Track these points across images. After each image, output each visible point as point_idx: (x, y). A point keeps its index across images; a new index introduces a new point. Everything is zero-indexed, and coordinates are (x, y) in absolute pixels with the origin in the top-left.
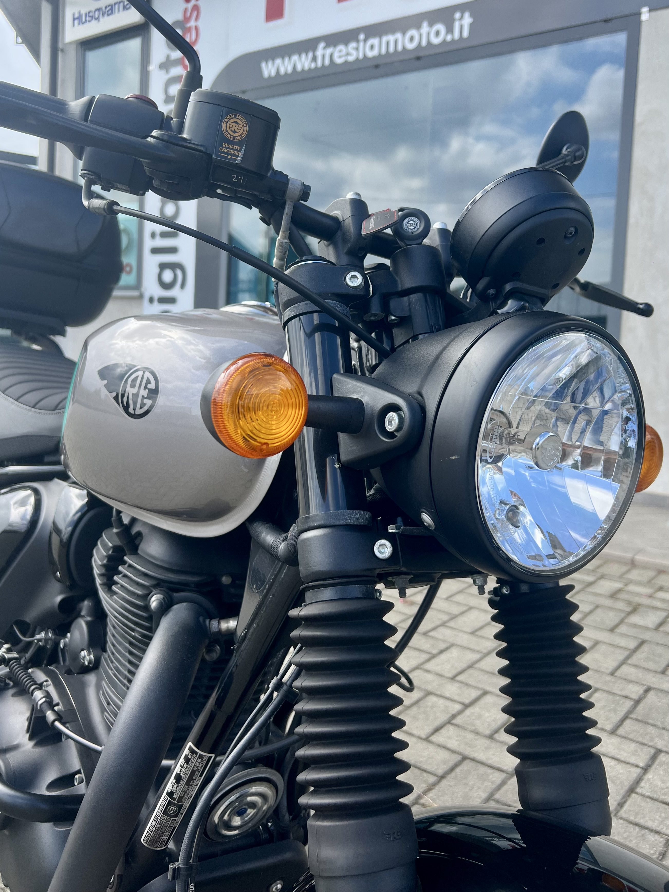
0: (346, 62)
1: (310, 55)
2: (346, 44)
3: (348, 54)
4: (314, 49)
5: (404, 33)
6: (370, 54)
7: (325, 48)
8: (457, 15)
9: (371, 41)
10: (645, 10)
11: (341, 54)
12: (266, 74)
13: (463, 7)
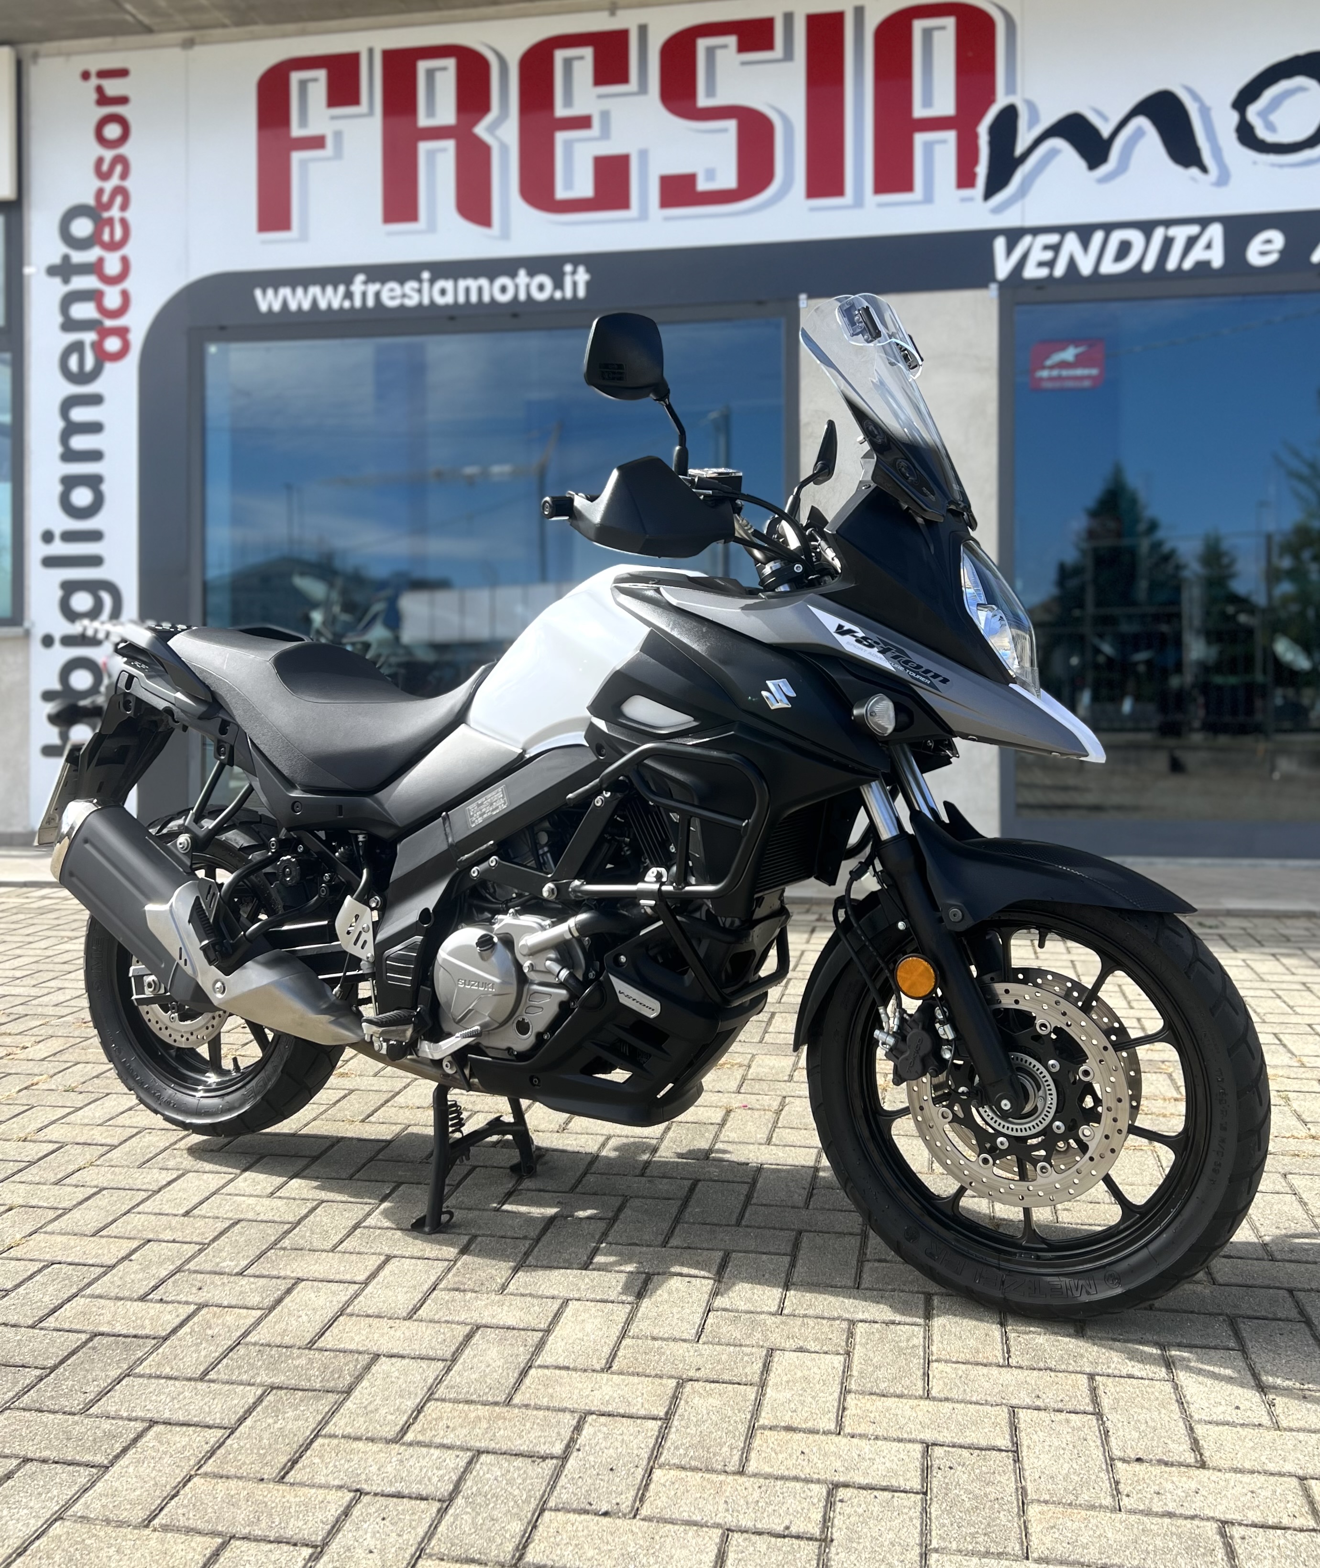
0: (402, 307)
1: (342, 289)
2: (402, 282)
3: (404, 296)
4: (349, 282)
5: (492, 280)
6: (440, 301)
7: (366, 283)
8: (568, 268)
9: (440, 284)
10: (803, 297)
11: (393, 294)
12: (263, 307)
13: (576, 260)
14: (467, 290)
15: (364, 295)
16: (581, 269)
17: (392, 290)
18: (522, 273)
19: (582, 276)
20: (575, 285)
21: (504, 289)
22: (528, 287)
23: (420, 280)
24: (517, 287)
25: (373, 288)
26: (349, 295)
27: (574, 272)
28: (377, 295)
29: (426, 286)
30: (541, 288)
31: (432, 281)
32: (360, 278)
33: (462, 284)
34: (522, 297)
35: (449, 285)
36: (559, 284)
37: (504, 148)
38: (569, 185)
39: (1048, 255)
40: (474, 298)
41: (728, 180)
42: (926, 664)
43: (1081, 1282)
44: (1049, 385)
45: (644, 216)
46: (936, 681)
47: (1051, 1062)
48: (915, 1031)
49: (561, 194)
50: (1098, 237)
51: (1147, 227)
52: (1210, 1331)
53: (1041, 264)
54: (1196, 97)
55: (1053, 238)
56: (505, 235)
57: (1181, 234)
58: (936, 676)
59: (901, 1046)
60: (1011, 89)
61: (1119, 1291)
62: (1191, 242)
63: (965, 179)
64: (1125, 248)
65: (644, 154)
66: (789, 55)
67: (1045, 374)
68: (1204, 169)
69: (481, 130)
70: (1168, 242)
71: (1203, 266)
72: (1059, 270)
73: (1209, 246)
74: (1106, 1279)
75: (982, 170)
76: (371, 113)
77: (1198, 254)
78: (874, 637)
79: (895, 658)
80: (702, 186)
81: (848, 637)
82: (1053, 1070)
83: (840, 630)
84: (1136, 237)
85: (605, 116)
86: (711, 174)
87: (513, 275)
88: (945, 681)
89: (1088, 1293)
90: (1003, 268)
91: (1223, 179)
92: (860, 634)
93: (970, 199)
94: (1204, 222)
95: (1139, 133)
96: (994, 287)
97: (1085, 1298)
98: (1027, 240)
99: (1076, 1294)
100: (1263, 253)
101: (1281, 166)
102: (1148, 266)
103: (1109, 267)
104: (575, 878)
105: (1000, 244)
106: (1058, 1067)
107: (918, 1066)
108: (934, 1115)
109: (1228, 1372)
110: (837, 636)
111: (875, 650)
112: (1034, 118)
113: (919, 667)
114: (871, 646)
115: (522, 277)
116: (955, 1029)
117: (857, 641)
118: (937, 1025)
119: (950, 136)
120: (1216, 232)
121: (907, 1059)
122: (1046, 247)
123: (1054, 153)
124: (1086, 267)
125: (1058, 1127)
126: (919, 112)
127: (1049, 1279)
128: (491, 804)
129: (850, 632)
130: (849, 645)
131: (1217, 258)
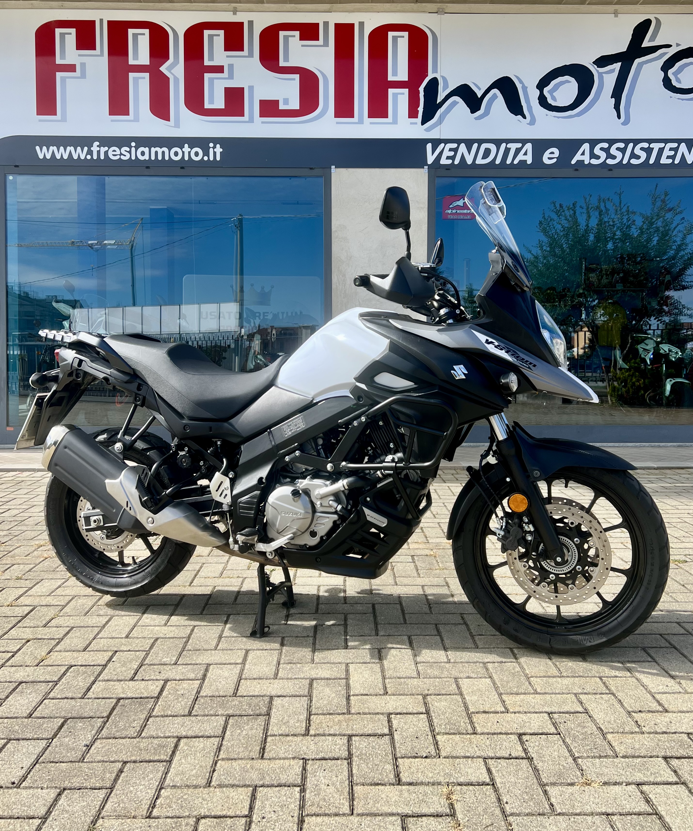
0: (120, 160)
2: (120, 147)
3: (121, 154)
4: (90, 145)
5: (170, 149)
6: (141, 158)
7: (100, 146)
8: (211, 145)
9: (141, 149)
10: (333, 167)
11: (114, 153)
12: (41, 156)
13: (216, 141)
14: (156, 153)
15: (99, 152)
16: (218, 146)
17: (114, 151)
18: (186, 145)
19: (219, 150)
20: (215, 153)
21: (176, 154)
22: (189, 153)
23: (130, 147)
24: (183, 153)
25: (103, 149)
26: (90, 152)
27: (214, 147)
28: (106, 153)
29: (133, 150)
30: (197, 154)
31: (137, 148)
32: (97, 143)
33: (153, 150)
34: (186, 158)
35: (146, 150)
36: (206, 153)
37: (176, 79)
38: (211, 102)
39: (452, 153)
40: (160, 158)
41: (295, 105)
42: (526, 358)
43: (586, 637)
44: (452, 217)
45: (251, 120)
46: (531, 366)
47: (575, 539)
48: (514, 528)
49: (207, 106)
50: (475, 146)
51: (498, 143)
52: (637, 654)
53: (448, 158)
54: (521, 82)
55: (455, 145)
56: (177, 125)
57: (513, 147)
58: (531, 363)
59: (507, 535)
60: (435, 70)
61: (604, 640)
62: (518, 151)
63: (413, 114)
64: (487, 153)
65: (251, 88)
66: (326, 44)
67: (449, 211)
68: (524, 117)
69: (163, 69)
70: (507, 151)
71: (523, 162)
72: (457, 162)
73: (525, 154)
74: (598, 635)
75: (421, 109)
76: (102, 54)
77: (520, 157)
78: (503, 345)
79: (512, 355)
80: (282, 107)
81: (491, 345)
82: (577, 543)
83: (487, 342)
84: (493, 147)
85: (231, 67)
86: (286, 101)
87: (182, 147)
88: (535, 366)
89: (590, 642)
90: (430, 159)
91: (533, 122)
92: (496, 344)
93: (416, 123)
94: (524, 142)
95: (495, 97)
96: (426, 167)
97: (589, 644)
98: (442, 145)
99: (585, 643)
100: (550, 158)
101: (558, 117)
102: (498, 162)
103: (479, 161)
104: (343, 461)
105: (429, 146)
106: (579, 541)
107: (516, 543)
108: (520, 566)
109: (655, 671)
110: (486, 345)
111: (504, 351)
112: (446, 86)
113: (523, 359)
114: (501, 349)
115: (186, 148)
116: (534, 526)
117: (495, 347)
118: (524, 525)
119: (406, 91)
120: (529, 146)
121: (511, 541)
122: (451, 150)
123: (455, 103)
124: (469, 161)
125: (579, 569)
126: (391, 78)
127: (571, 637)
128: (296, 425)
129: (491, 343)
130: (491, 349)
131: (529, 159)
